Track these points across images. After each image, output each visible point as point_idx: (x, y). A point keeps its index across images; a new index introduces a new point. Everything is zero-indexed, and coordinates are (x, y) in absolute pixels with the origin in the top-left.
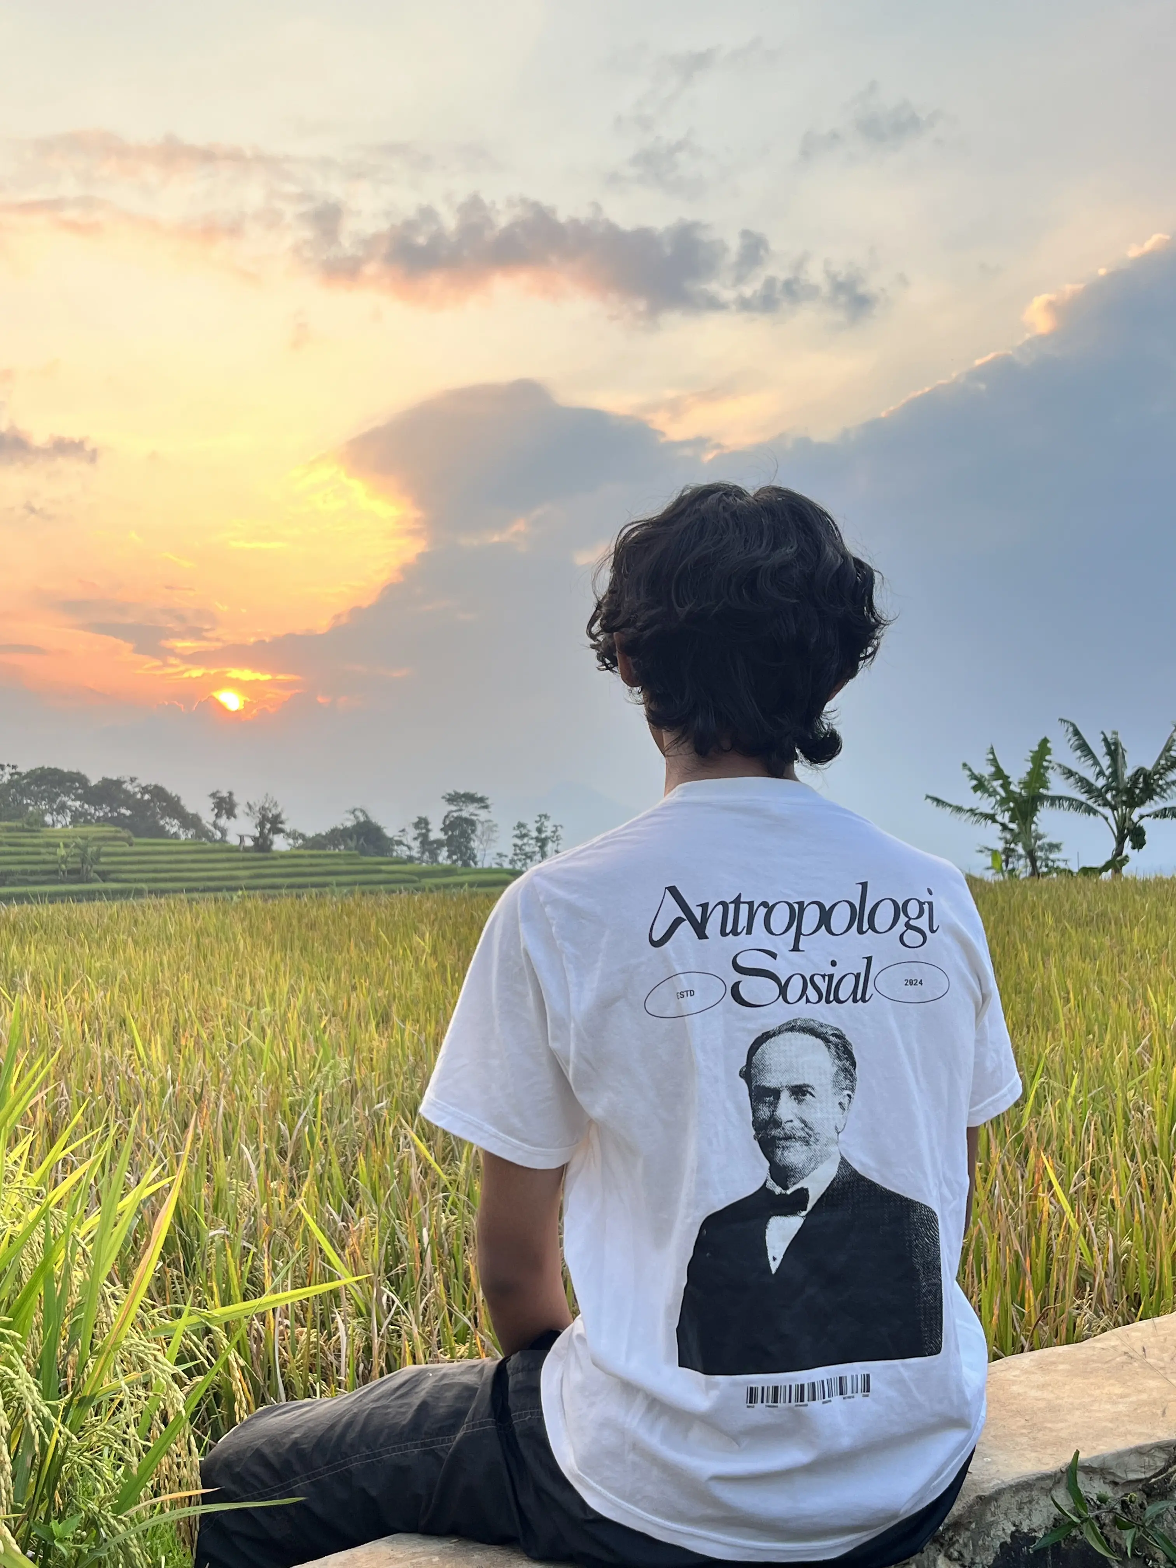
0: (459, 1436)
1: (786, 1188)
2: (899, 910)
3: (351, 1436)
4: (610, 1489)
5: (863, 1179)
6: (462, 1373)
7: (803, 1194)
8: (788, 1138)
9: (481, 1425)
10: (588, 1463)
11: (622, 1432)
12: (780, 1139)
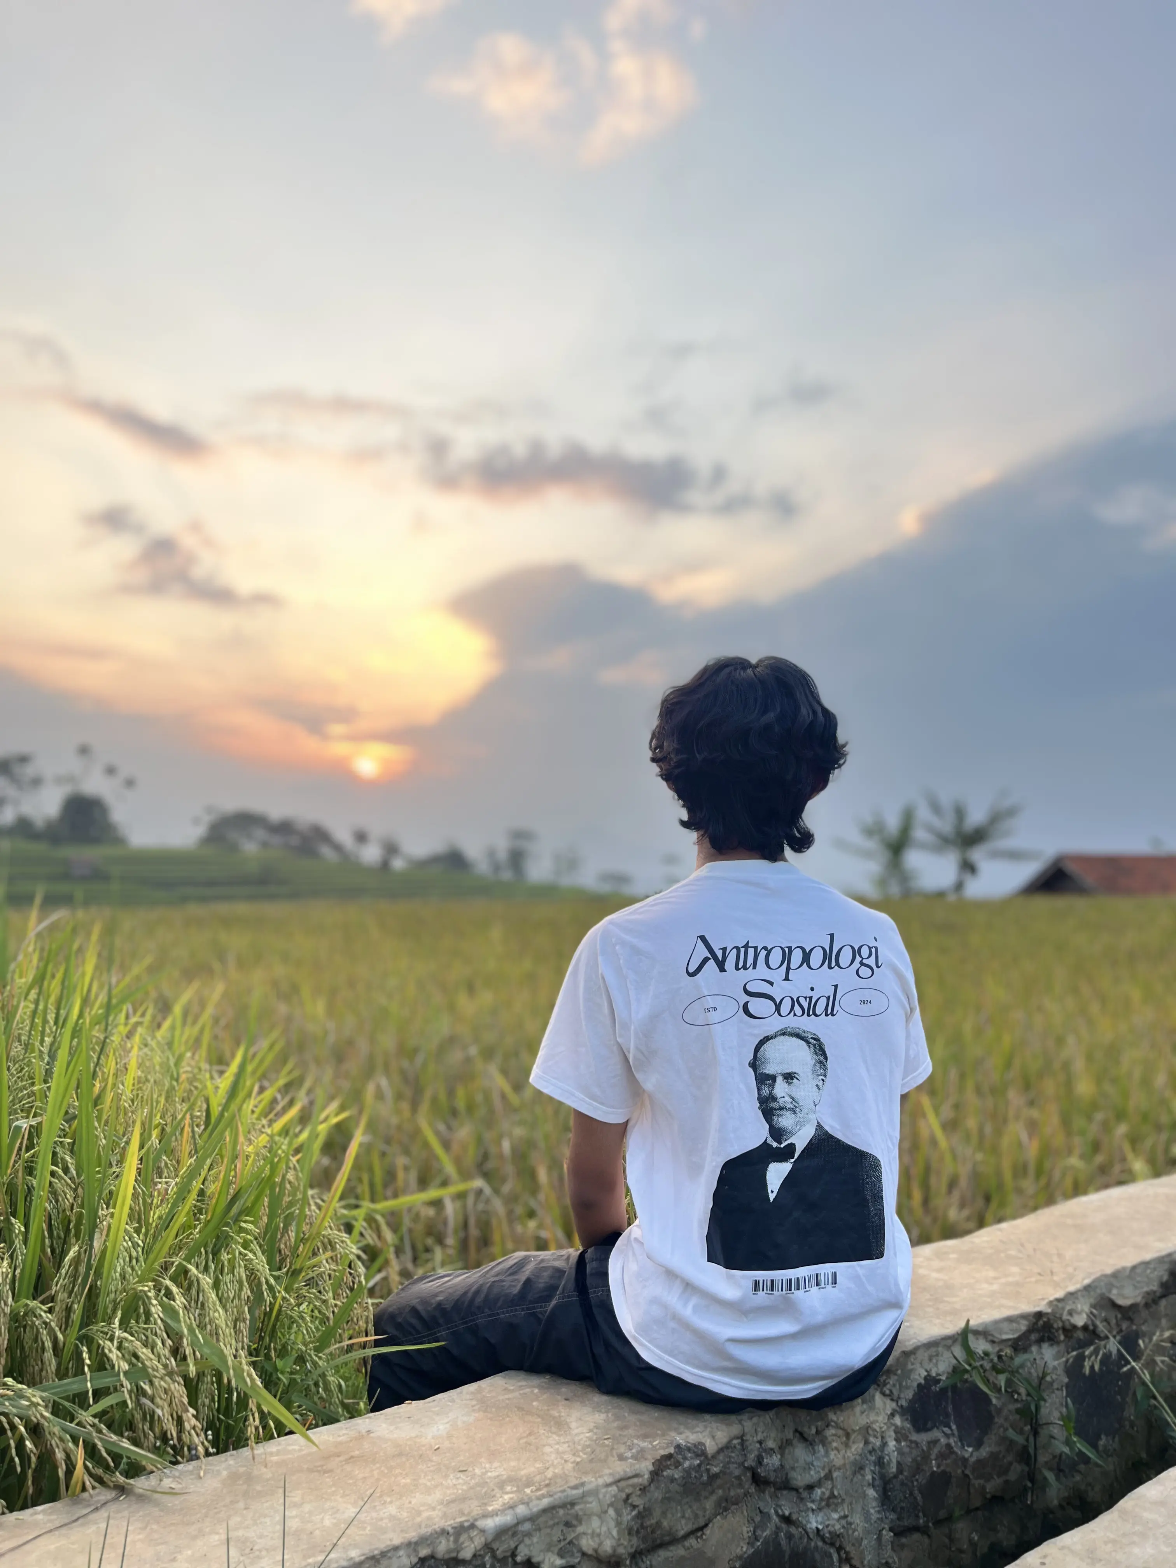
0: (553, 1303)
1: (781, 1143)
2: (857, 952)
3: (479, 1300)
4: (657, 1346)
5: (832, 1137)
6: (554, 1260)
7: (792, 1147)
8: (781, 1109)
9: (569, 1297)
10: (643, 1328)
11: (665, 1306)
12: (776, 1109)
